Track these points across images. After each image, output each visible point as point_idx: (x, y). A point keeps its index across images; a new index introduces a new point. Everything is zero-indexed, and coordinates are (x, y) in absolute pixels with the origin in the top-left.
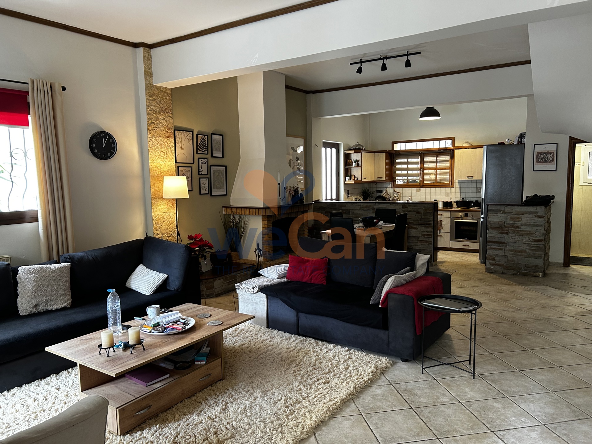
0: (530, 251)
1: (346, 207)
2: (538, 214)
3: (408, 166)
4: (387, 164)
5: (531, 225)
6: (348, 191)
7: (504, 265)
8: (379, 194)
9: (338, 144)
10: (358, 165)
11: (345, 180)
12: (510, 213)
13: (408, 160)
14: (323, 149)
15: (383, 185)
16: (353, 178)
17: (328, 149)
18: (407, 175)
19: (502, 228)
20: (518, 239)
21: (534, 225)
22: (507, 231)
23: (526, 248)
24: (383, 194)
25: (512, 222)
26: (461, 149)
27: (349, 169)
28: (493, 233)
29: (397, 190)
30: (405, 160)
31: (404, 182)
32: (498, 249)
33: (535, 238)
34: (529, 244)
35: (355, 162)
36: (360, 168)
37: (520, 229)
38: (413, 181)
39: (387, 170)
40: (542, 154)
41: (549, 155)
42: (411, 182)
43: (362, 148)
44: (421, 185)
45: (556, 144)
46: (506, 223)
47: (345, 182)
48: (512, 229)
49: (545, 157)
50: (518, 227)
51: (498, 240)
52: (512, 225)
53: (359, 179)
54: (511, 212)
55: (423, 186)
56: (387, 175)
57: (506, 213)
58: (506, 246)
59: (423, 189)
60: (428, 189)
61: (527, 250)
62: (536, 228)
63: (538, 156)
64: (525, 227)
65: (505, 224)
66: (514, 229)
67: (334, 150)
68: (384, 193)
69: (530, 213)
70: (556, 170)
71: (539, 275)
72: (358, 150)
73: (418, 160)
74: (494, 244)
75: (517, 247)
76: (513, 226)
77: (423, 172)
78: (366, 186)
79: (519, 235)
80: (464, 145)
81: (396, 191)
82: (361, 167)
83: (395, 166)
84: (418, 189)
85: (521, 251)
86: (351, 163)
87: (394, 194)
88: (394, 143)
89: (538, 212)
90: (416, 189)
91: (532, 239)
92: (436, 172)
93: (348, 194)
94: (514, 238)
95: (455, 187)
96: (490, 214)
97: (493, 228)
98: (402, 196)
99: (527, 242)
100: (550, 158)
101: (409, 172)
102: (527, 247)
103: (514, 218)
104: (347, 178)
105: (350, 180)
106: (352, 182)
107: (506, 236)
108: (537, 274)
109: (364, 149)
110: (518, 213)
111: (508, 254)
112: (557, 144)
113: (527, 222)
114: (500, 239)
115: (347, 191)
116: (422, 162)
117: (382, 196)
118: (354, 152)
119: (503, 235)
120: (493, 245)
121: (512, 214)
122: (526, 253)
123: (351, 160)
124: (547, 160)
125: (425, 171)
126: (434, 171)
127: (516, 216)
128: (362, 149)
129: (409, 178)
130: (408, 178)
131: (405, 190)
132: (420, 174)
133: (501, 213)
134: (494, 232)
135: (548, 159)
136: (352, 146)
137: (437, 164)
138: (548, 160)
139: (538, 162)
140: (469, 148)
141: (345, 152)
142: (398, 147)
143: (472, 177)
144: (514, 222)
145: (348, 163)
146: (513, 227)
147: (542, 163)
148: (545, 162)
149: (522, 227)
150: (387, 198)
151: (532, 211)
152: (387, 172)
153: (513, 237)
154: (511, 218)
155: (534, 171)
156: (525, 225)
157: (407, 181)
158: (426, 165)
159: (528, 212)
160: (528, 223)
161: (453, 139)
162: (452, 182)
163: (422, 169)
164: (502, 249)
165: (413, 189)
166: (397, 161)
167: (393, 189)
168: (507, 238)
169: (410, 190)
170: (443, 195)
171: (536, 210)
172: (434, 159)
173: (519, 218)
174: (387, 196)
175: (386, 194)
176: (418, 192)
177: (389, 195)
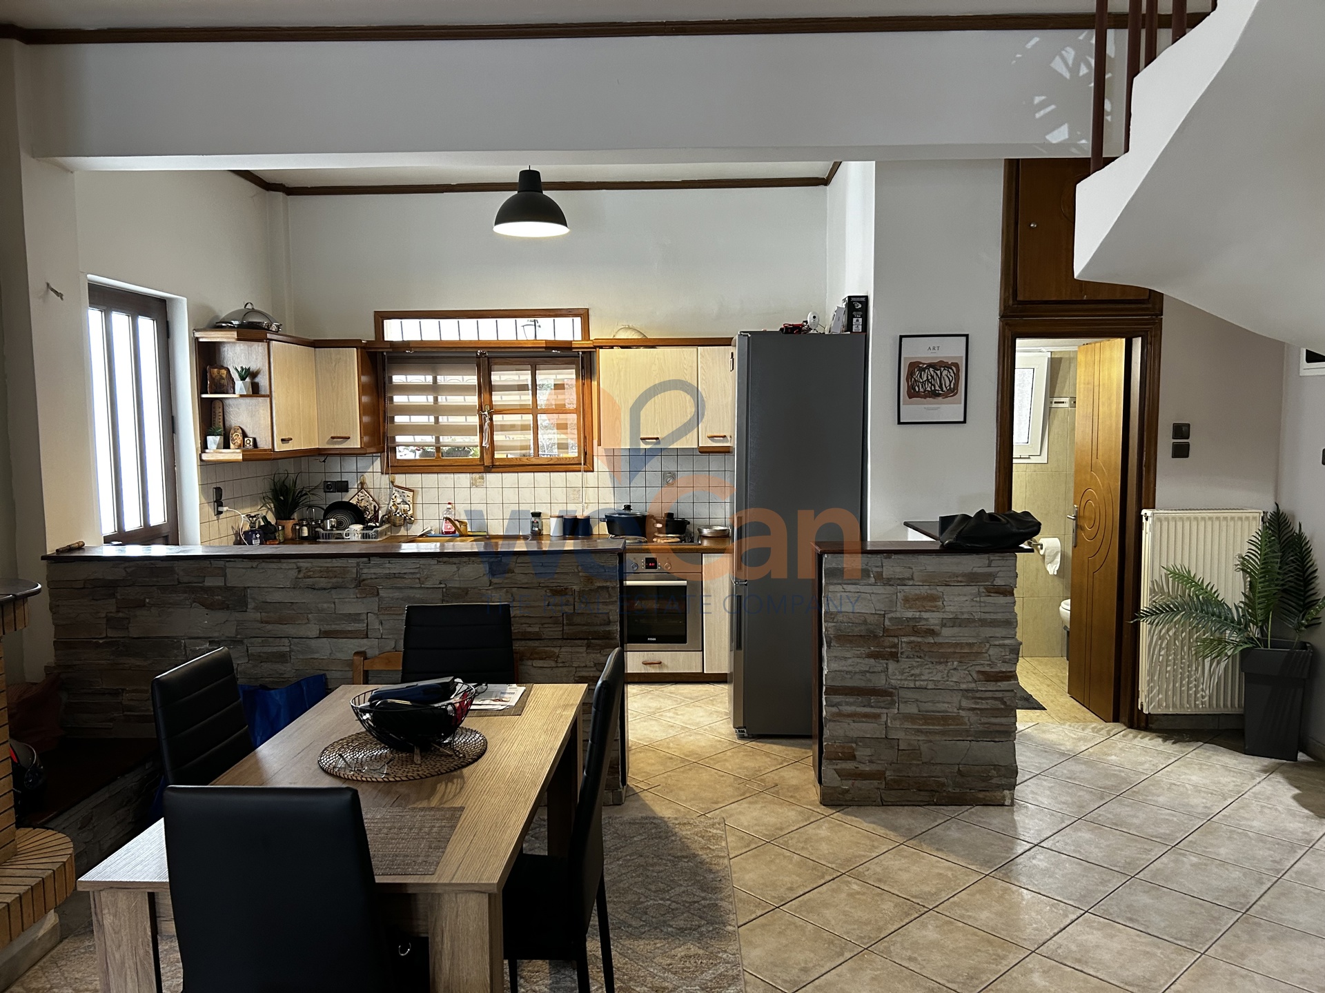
0: (974, 718)
1: (225, 576)
2: (998, 582)
3: (436, 399)
4: (363, 389)
5: (974, 621)
6: (218, 491)
7: (888, 773)
8: (336, 497)
9: (163, 301)
10: (255, 390)
11: (204, 446)
12: (902, 582)
13: (435, 379)
14: (95, 317)
15: (351, 464)
16: (239, 441)
17: (120, 320)
18: (436, 430)
19: (876, 637)
20: (931, 674)
21: (984, 623)
22: (895, 646)
23: (960, 708)
24: (352, 497)
25: (909, 614)
26: (612, 347)
27: (218, 404)
28: (846, 659)
29: (400, 479)
30: (429, 379)
31: (425, 453)
32: (866, 715)
33: (987, 669)
34: (972, 690)
35: (243, 379)
36: (261, 404)
37: (939, 640)
38: (457, 450)
39: (364, 410)
40: (924, 370)
41: (945, 373)
42: (448, 453)
43: (269, 326)
44: (487, 462)
45: (964, 338)
46: (890, 619)
47: (205, 457)
48: (912, 638)
49: (932, 377)
50: (932, 632)
51: (861, 684)
52: (912, 623)
53: (264, 444)
54: (907, 575)
55: (493, 466)
56: (365, 430)
57: (889, 579)
58: (892, 703)
59: (492, 478)
60: (510, 478)
61: (962, 713)
62: (988, 632)
63: (910, 374)
64: (956, 630)
65: (887, 621)
66: (919, 640)
67: (147, 326)
68: (352, 492)
69: (972, 579)
70: (964, 422)
71: (1004, 798)
72: (251, 331)
73: (472, 380)
74: (851, 699)
75: (929, 706)
76: (914, 628)
77: (491, 419)
78: (289, 467)
79: (934, 660)
80: (623, 335)
81: (396, 483)
82: (270, 396)
83: (391, 399)
84: (477, 476)
85: (945, 719)
86: (225, 382)
87: (391, 494)
88: (380, 318)
89: (992, 576)
90: (468, 476)
91: (979, 672)
92: (535, 421)
93: (219, 503)
94: (917, 671)
95: (596, 469)
96: (831, 588)
97: (843, 638)
98: (419, 500)
99: (964, 686)
100: (947, 385)
101: (442, 419)
102: (965, 703)
103: (919, 598)
104: (210, 438)
105: (227, 446)
106: (234, 454)
107: (892, 666)
108: (998, 794)
109: (274, 328)
110: (930, 580)
111: (900, 735)
112: (967, 336)
113: (962, 613)
114: (870, 681)
115: (212, 493)
116: (486, 387)
117: (348, 503)
118: (238, 339)
119: (879, 665)
120: (848, 704)
121: (911, 583)
122: (962, 724)
123: (222, 367)
124: (937, 388)
125: (495, 417)
126: (529, 418)
127: (924, 590)
128: (268, 329)
129: (445, 439)
130: (437, 439)
131: (430, 479)
132: (481, 427)
133: (872, 580)
134: (848, 655)
135: (941, 386)
136: (223, 315)
137: (534, 394)
138: (942, 390)
139: (912, 394)
140: (638, 347)
141: (197, 334)
142: (394, 331)
143: (657, 439)
144: (917, 614)
145: (213, 379)
146: (916, 632)
147: (925, 397)
148: (934, 394)
149: (946, 632)
150: (366, 509)
151: (975, 570)
152: (366, 419)
153: (917, 667)
154: (906, 600)
155: (899, 423)
156: (956, 622)
157: (438, 449)
158: (498, 398)
159: (964, 575)
160: (965, 616)
161: (584, 315)
162: (586, 454)
163: (486, 411)
164: (877, 716)
165: (457, 476)
166: (398, 379)
167: (386, 478)
168: (894, 674)
169: (447, 479)
170: (559, 495)
171: (989, 566)
172: (525, 377)
173: (933, 598)
174: (367, 504)
175: (362, 495)
176: (477, 487)
177: (374, 500)
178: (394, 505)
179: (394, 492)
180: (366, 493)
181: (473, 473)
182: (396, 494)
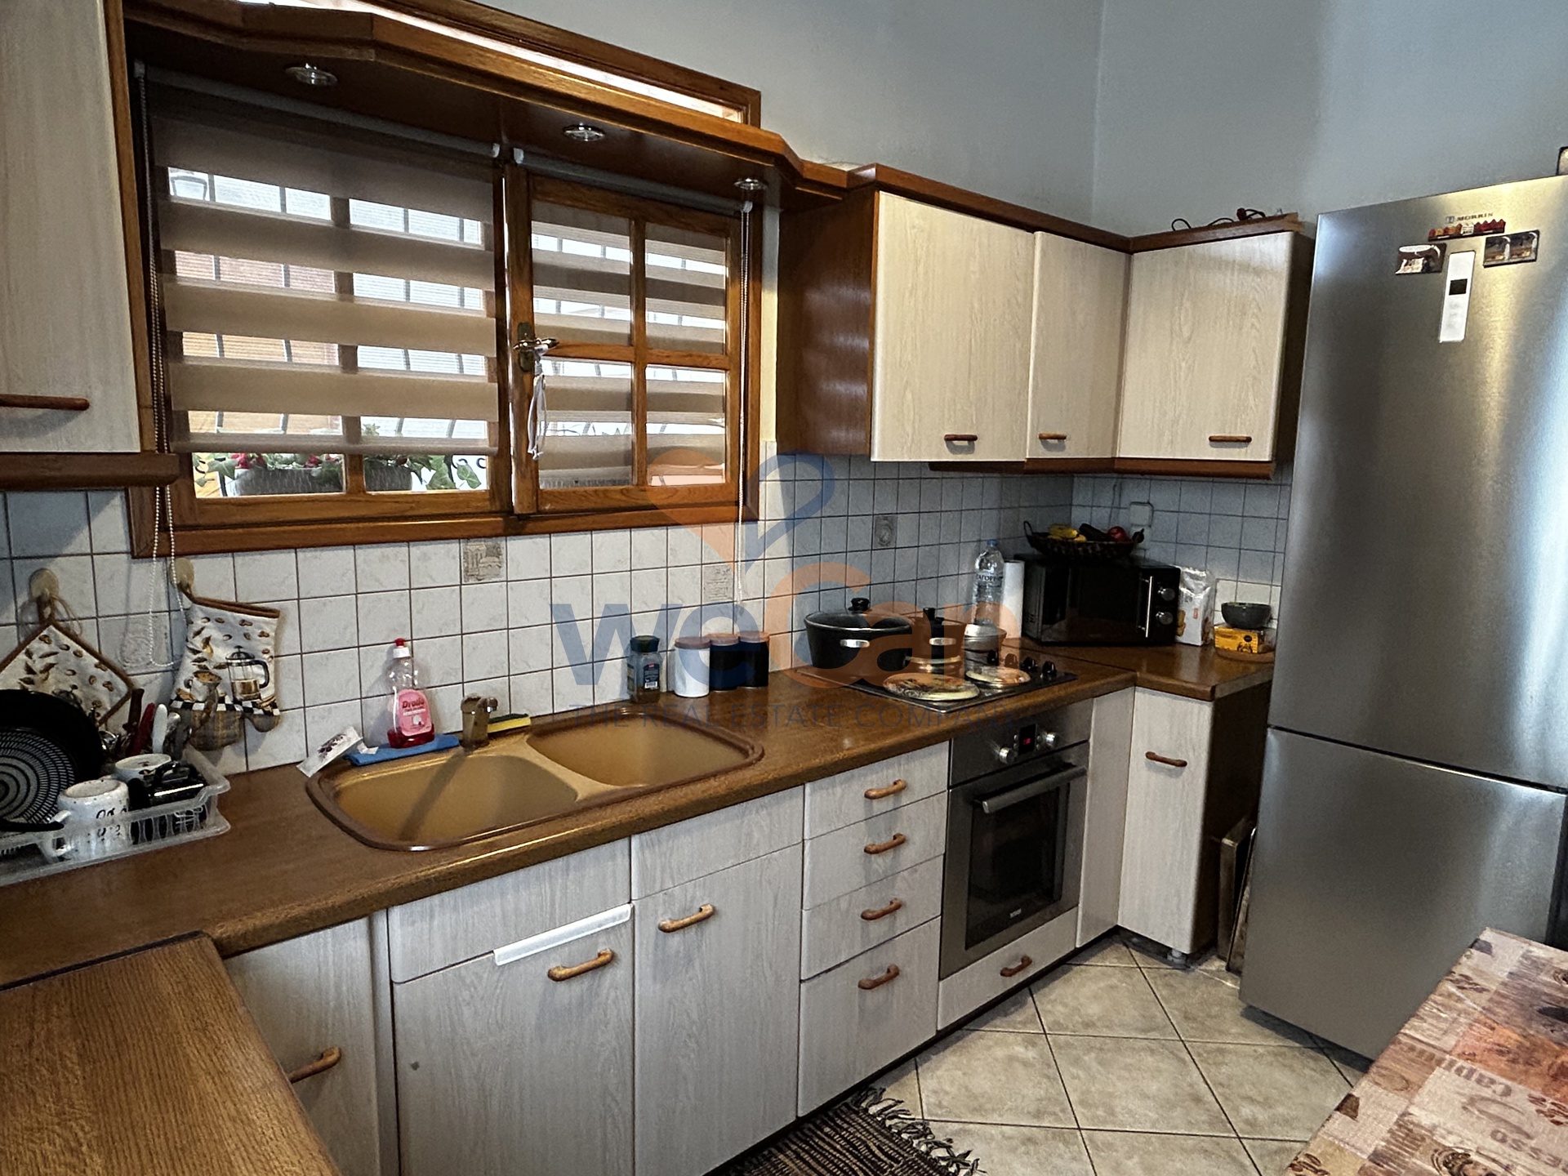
3: (345, 285)
18: (348, 391)
29: (215, 574)
55: (533, 513)
59: (522, 551)
60: (570, 547)
73: (469, 232)
84: (479, 546)
90: (454, 547)
92: (640, 382)
95: (761, 515)
98: (290, 641)
116: (515, 266)
126: (623, 373)
130: (350, 427)
131: (331, 566)
137: (639, 309)
143: (972, 439)
157: (354, 462)
158: (548, 307)
161: (749, 106)
162: (745, 475)
165: (419, 550)
167: (150, 577)
169: (382, 563)
174: (73, 680)
175: (46, 648)
176: (480, 580)
177: (104, 663)
178: (202, 671)
179: (199, 623)
180: (67, 641)
181: (468, 538)
182: (211, 631)
